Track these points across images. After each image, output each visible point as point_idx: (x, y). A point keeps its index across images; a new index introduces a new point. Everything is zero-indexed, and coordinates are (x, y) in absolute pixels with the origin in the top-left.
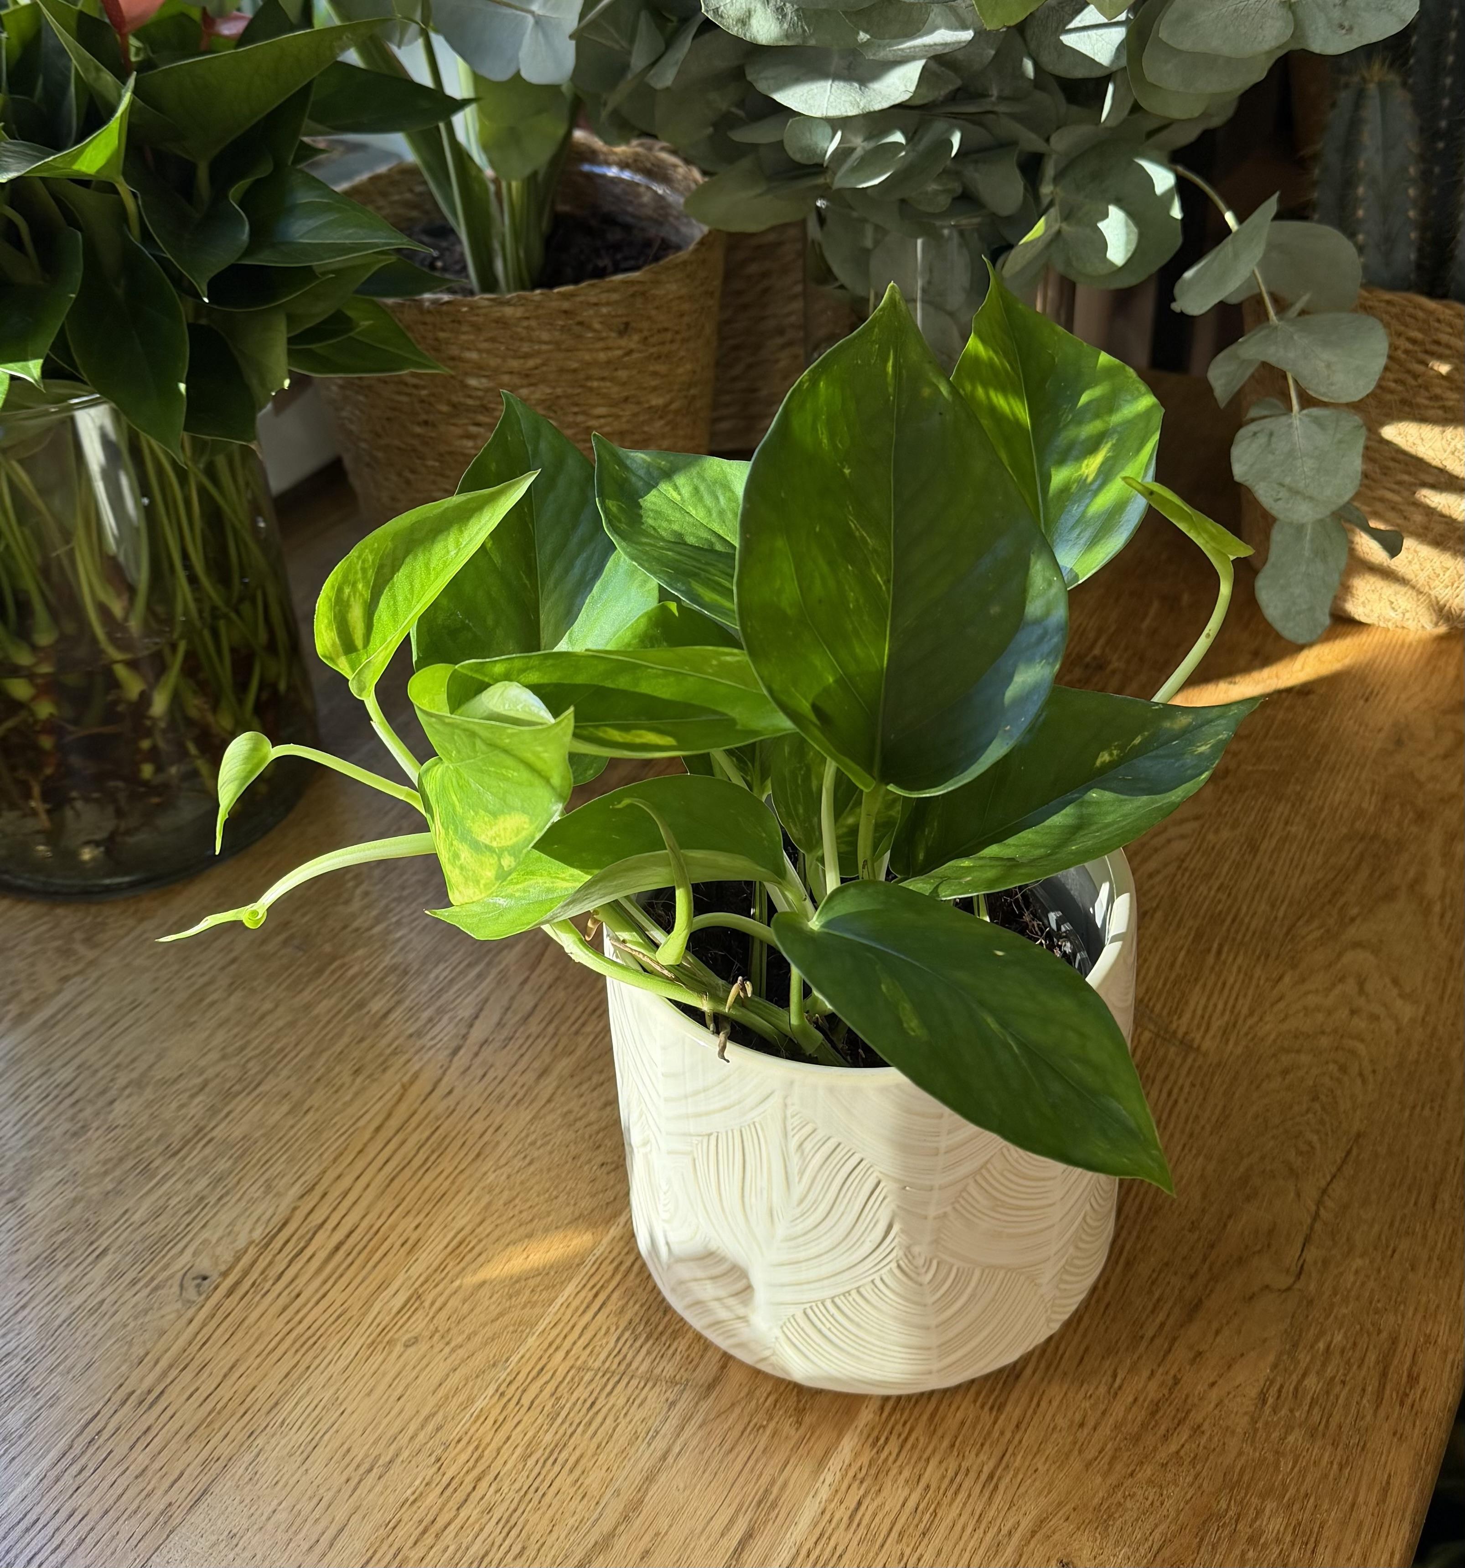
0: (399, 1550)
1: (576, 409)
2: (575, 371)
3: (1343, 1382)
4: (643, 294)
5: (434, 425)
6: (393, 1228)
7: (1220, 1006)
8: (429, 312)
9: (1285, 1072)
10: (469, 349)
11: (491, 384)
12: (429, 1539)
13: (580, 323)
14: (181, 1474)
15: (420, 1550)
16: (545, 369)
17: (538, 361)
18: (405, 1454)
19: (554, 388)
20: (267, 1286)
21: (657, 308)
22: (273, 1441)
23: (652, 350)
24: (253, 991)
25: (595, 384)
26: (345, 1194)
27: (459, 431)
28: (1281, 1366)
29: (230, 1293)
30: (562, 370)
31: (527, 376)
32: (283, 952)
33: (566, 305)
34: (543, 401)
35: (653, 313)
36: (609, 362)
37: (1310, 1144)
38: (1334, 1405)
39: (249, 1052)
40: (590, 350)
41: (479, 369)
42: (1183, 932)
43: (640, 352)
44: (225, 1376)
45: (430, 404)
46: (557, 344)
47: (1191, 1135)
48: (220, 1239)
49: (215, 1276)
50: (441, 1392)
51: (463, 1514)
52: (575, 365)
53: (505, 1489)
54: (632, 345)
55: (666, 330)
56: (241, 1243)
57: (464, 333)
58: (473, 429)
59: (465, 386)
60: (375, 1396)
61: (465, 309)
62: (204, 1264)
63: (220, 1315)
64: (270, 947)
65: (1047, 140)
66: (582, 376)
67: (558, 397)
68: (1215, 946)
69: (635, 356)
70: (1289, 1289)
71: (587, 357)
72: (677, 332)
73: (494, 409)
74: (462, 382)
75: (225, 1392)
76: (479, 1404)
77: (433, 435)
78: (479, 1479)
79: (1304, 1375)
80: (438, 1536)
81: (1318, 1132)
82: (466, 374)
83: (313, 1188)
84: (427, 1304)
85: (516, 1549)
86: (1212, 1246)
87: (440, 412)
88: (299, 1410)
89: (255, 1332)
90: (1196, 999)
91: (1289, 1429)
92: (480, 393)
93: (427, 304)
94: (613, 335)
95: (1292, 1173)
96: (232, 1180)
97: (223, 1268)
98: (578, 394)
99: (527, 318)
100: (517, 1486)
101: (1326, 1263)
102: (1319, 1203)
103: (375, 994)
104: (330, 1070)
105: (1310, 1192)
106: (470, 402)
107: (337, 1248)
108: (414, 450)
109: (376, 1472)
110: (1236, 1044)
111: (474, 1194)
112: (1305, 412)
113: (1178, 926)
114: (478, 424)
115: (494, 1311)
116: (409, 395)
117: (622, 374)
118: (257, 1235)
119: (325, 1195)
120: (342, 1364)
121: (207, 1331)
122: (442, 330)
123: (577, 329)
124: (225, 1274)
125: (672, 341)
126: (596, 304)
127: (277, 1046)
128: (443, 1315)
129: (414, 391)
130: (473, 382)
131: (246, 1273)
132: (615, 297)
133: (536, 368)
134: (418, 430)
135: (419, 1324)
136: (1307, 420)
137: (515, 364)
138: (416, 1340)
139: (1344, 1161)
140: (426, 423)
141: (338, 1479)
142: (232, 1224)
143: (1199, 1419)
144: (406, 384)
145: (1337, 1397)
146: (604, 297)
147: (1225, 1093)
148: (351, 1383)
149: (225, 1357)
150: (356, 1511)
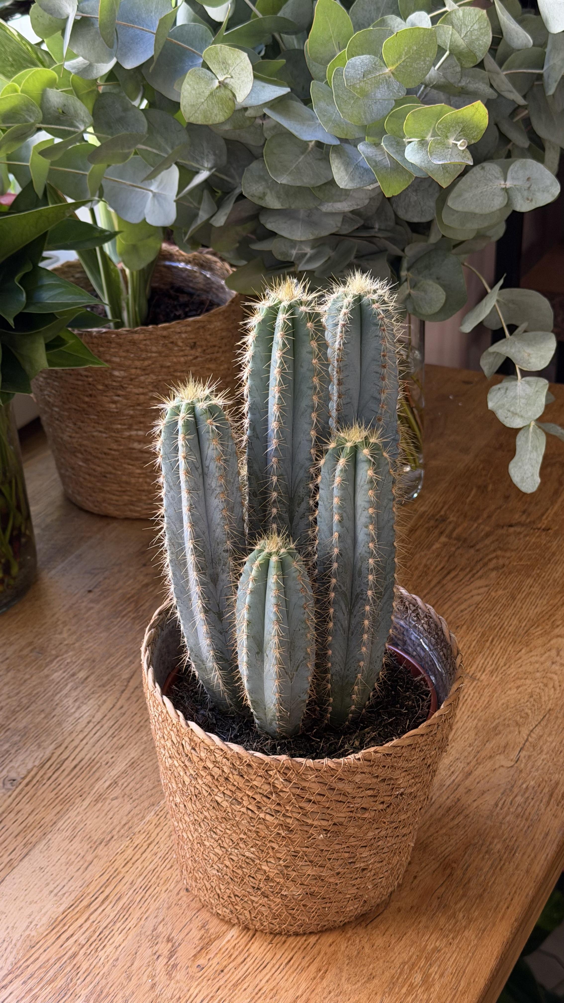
0: (117, 869)
2: (169, 367)
3: (533, 799)
4: (203, 327)
5: (95, 397)
6: (101, 758)
7: (490, 663)
8: (95, 337)
9: (518, 687)
10: (115, 356)
11: (126, 374)
12: (130, 865)
13: (172, 343)
14: (15, 849)
15: (126, 868)
16: (153, 366)
17: (150, 362)
18: (115, 837)
20: (44, 782)
21: (210, 335)
22: (55, 836)
23: (208, 356)
24: (19, 671)
25: (179, 374)
26: (76, 747)
27: (107, 399)
28: (506, 794)
29: (27, 785)
30: (162, 367)
31: (144, 370)
32: (31, 655)
33: (165, 333)
34: (152, 383)
35: (208, 337)
36: (186, 363)
37: (527, 714)
38: (528, 806)
39: (21, 695)
40: (176, 356)
41: (120, 366)
42: (475, 633)
43: (201, 357)
44: (29, 814)
45: (93, 385)
46: (160, 353)
47: (472, 712)
48: (20, 766)
49: (19, 779)
50: (130, 815)
51: (144, 856)
52: (169, 364)
53: (162, 846)
54: (198, 354)
55: (215, 346)
56: (30, 766)
57: (113, 348)
58: (116, 398)
59: (112, 375)
60: (99, 818)
61: (114, 336)
62: (13, 775)
63: (24, 793)
64: (25, 652)
65: (403, 250)
66: (172, 370)
68: (491, 639)
69: (199, 359)
70: (512, 767)
71: (175, 360)
72: (220, 347)
73: (126, 388)
74: (110, 373)
75: (30, 819)
76: (148, 818)
77: (94, 402)
78: (150, 844)
79: (516, 796)
80: (133, 864)
81: (531, 709)
82: (113, 369)
83: (60, 745)
84: (120, 785)
85: (169, 866)
86: (478, 752)
87: (98, 390)
88: (66, 824)
89: (41, 798)
90: (480, 661)
91: (507, 814)
92: (120, 379)
93: (94, 333)
94: (188, 348)
95: (517, 724)
96: (21, 744)
97: (23, 776)
99: (145, 340)
100: (167, 845)
101: (529, 757)
102: (529, 735)
103: (80, 670)
104: (61, 701)
105: (525, 732)
106: (114, 384)
107: (75, 767)
108: (84, 410)
109: (103, 844)
110: (496, 677)
111: (138, 745)
112: (524, 379)
113: (474, 631)
114: (119, 396)
115: (151, 786)
116: (83, 381)
118: (37, 763)
119: (66, 748)
120: (84, 807)
121: (18, 800)
122: (102, 346)
123: (170, 345)
124: (24, 778)
125: (218, 352)
126: (179, 333)
127: (35, 692)
128: (128, 788)
129: (86, 379)
130: (116, 373)
131: (33, 777)
132: (189, 329)
133: (149, 366)
134: (87, 399)
135: (117, 792)
136: (524, 382)
137: (138, 363)
138: (116, 798)
139: (542, 720)
140: (91, 395)
141: (86, 847)
142: (24, 760)
143: (467, 813)
144: (81, 376)
145: (529, 804)
146: (183, 329)
147: (489, 696)
148: (88, 814)
149: (28, 808)
150: (96, 857)
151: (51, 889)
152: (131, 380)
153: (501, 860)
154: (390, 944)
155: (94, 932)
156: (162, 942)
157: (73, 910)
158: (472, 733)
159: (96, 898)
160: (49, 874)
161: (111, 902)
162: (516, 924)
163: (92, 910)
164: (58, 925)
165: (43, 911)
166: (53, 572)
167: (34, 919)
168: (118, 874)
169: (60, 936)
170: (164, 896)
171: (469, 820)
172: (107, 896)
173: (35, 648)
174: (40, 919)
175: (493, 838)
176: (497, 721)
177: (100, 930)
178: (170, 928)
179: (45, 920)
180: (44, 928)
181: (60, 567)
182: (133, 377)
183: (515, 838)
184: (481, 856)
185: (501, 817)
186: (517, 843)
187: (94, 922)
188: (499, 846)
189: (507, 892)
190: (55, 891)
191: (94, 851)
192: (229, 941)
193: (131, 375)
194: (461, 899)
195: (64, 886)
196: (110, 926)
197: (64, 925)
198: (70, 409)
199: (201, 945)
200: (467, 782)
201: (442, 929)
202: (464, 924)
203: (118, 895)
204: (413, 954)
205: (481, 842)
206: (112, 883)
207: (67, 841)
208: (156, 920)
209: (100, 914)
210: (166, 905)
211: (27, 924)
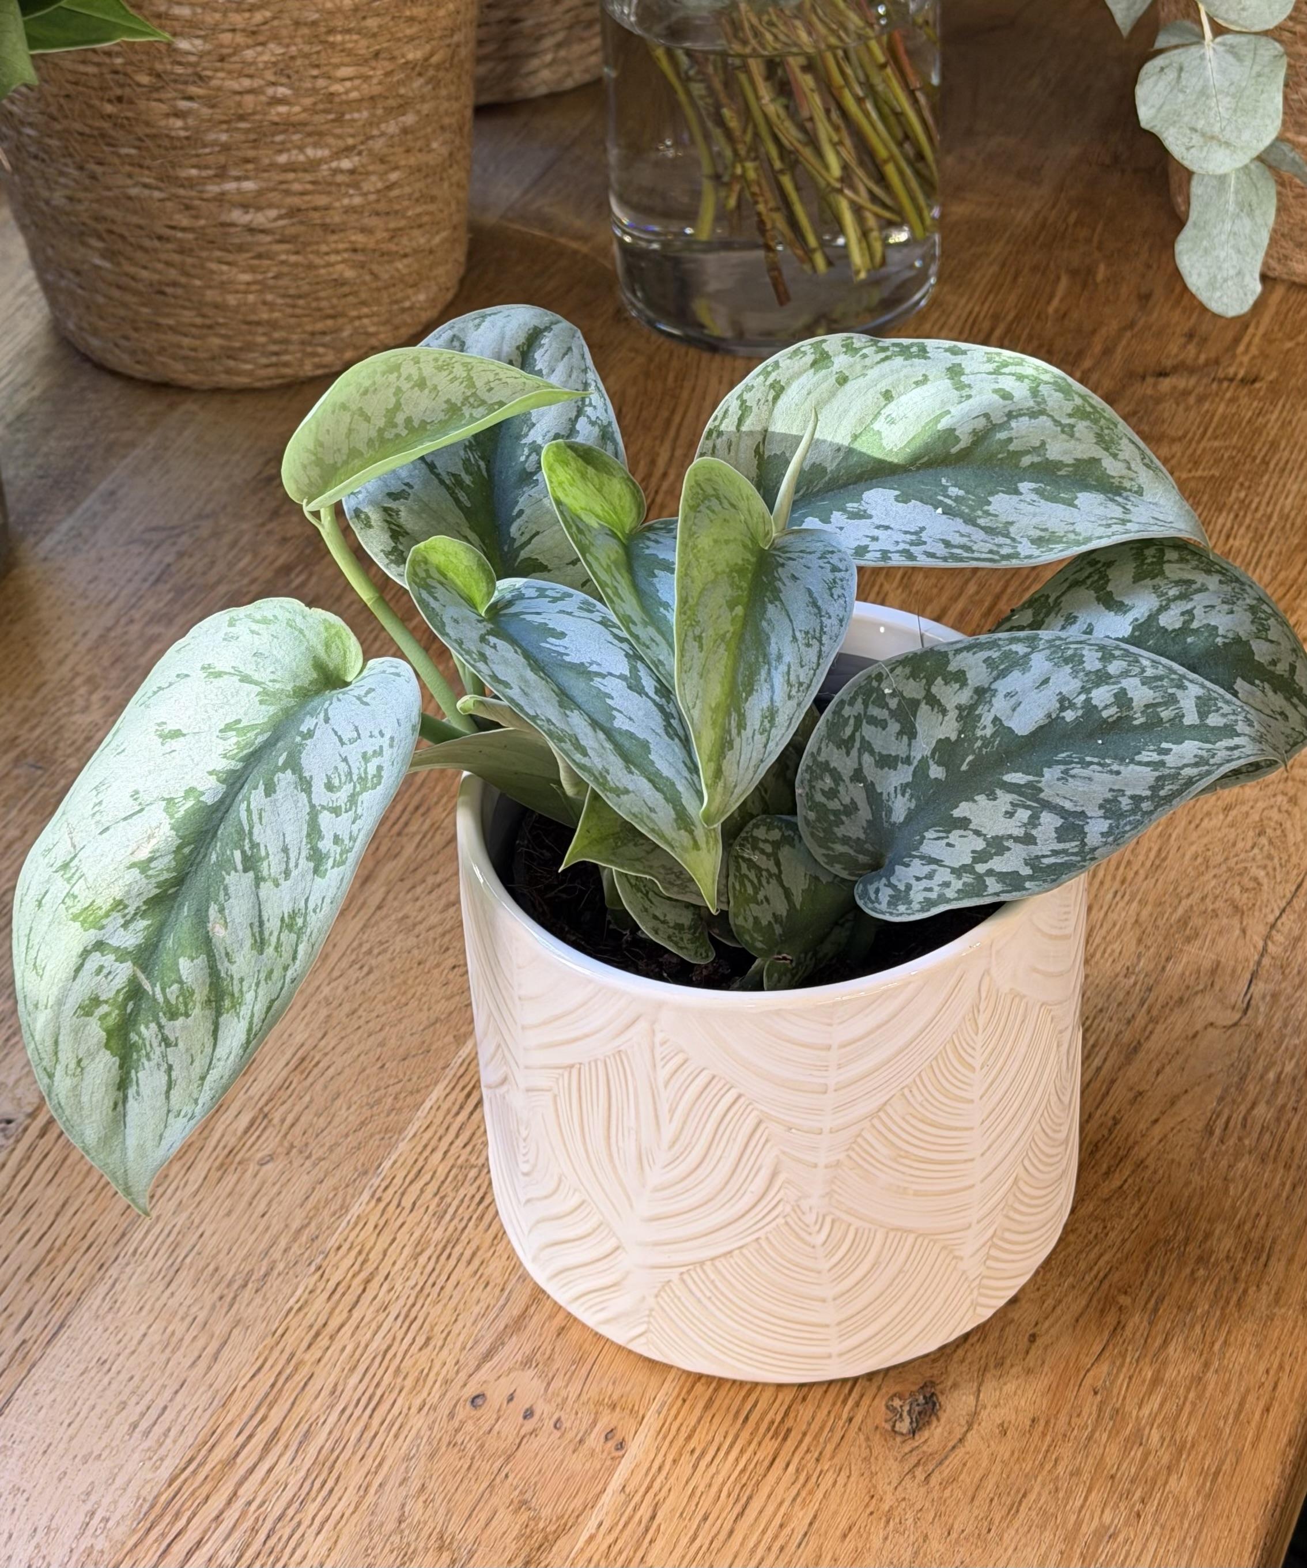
0: (292, 1355)
12: (323, 1341)
14: (30, 1313)
15: (316, 1352)
18: (281, 1266)
22: (129, 1270)
28: (1229, 1100)
29: (41, 1135)
37: (1257, 880)
44: (57, 1215)
48: (17, 1081)
49: (20, 1118)
50: (309, 1204)
51: (357, 1314)
53: (398, 1287)
60: (234, 1216)
63: (37, 1156)
75: (62, 1228)
76: (355, 1211)
78: (368, 1281)
80: (332, 1338)
81: (1265, 867)
84: (276, 1121)
85: (420, 1340)
86: (1150, 990)
88: (150, 1238)
95: (1236, 908)
97: (29, 1109)
100: (411, 1283)
101: (1275, 996)
102: (1267, 938)
105: (1257, 929)
109: (252, 1286)
111: (308, 1010)
115: (354, 1120)
120: (192, 1188)
121: (25, 1173)
124: (33, 1116)
128: (298, 1129)
135: (270, 1141)
138: (271, 1158)
141: (210, 1299)
148: (205, 1206)
149: (53, 1197)
150: (237, 1323)
151: (133, 1418)
154: (991, 1524)
155: (254, 1530)
156: (427, 1550)
157: (194, 1472)
159: (249, 1439)
160: (124, 1376)
161: (286, 1447)
163: (242, 1471)
164: (161, 1516)
165: (119, 1482)
166: (49, 542)
167: (98, 1503)
168: (296, 1369)
169: (169, 1545)
170: (417, 1422)
172: (277, 1431)
173: (24, 754)
174: (115, 1502)
177: (268, 1525)
178: (442, 1511)
179: (126, 1505)
180: (123, 1528)
181: (64, 527)
187: (249, 1503)
190: (144, 1425)
191: (231, 1306)
192: (593, 1535)
195: (165, 1408)
196: (291, 1512)
197: (177, 1516)
199: (524, 1553)
203: (304, 1427)
205: (1182, 1235)
206: (285, 1394)
207: (159, 1285)
208: (403, 1491)
209: (263, 1482)
210: (424, 1449)
211: (81, 1518)
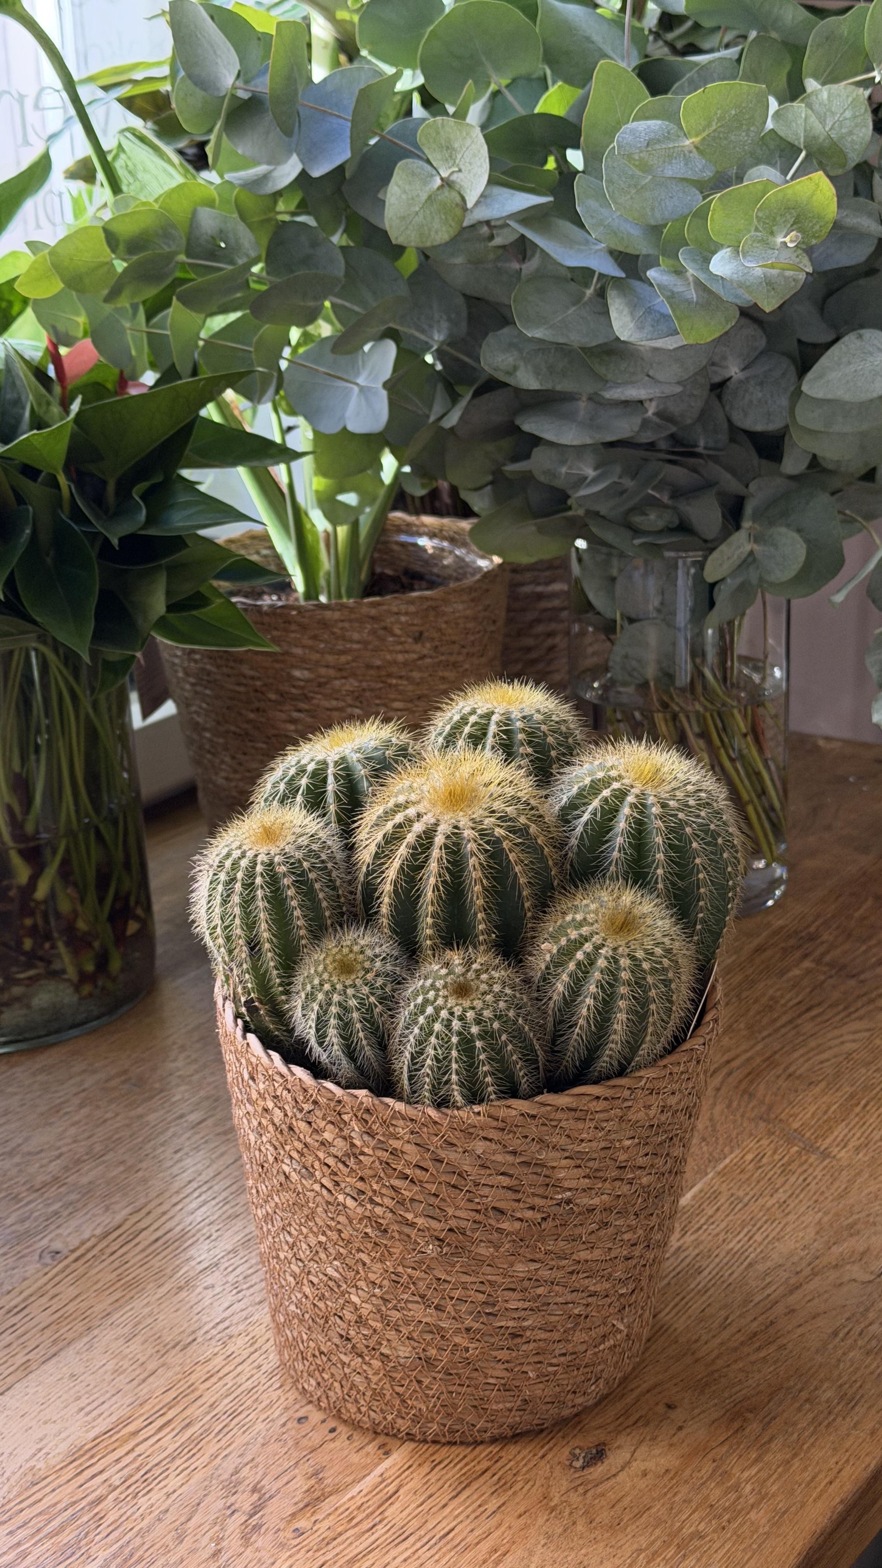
0: (191, 1385)
1: (378, 702)
2: (378, 667)
4: (435, 608)
5: (264, 711)
6: (199, 1230)
7: (858, 1135)
8: (266, 614)
10: (296, 646)
11: (312, 676)
12: (213, 1380)
13: (385, 628)
14: (37, 1347)
15: (207, 1384)
16: (354, 664)
17: (349, 658)
18: (200, 1340)
19: (361, 681)
20: (104, 1257)
21: (446, 622)
22: (105, 1332)
23: (443, 658)
24: (98, 1107)
25: (394, 681)
26: (164, 1213)
27: (283, 716)
28: (854, 1319)
29: (76, 1260)
30: (369, 667)
31: (340, 670)
32: (121, 1087)
33: (373, 612)
34: (353, 692)
35: (444, 626)
36: (405, 664)
39: (94, 1139)
40: (391, 652)
41: (303, 662)
42: (839, 1094)
43: (431, 657)
44: (71, 1301)
45: (262, 693)
46: (365, 643)
47: (816, 1201)
48: (70, 1234)
49: (65, 1252)
50: (229, 1311)
51: (240, 1369)
52: (378, 663)
54: (425, 652)
55: (454, 642)
56: (86, 1235)
57: (293, 632)
58: (295, 715)
59: (291, 677)
60: (181, 1313)
61: (294, 613)
62: (57, 1245)
63: (68, 1271)
64: (113, 1083)
65: (747, 486)
66: (383, 673)
67: (364, 690)
68: (863, 1102)
69: (428, 661)
70: (870, 1282)
71: (388, 657)
72: (463, 647)
73: (313, 698)
74: (288, 673)
75: (71, 1307)
76: (257, 1318)
77: (263, 720)
78: (254, 1354)
79: (870, 1324)
80: (220, 1379)
82: (293, 667)
83: (140, 1210)
84: (222, 1268)
86: (817, 1258)
87: (270, 700)
88: (125, 1317)
89: (95, 1279)
90: (840, 1131)
91: (851, 1348)
92: (302, 684)
93: (265, 608)
94: (410, 640)
96: (79, 1205)
97: (72, 1248)
98: (380, 689)
99: (342, 621)
103: (192, 1111)
104: (155, 1150)
106: (294, 691)
107: (157, 1240)
108: (247, 734)
109: (179, 1348)
110: (865, 1155)
113: (837, 1090)
114: (299, 711)
116: (245, 685)
117: (416, 675)
118: (98, 1232)
119: (149, 1213)
120: (158, 1296)
121: (58, 1279)
122: (276, 629)
123: (381, 632)
124: (73, 1251)
125: (459, 653)
126: (397, 614)
127: (117, 1136)
128: (234, 1274)
129: (251, 682)
130: (297, 673)
131: (88, 1251)
132: (412, 609)
133: (348, 663)
134: (252, 716)
135: (215, 1278)
137: (330, 659)
138: (212, 1287)
140: (258, 710)
141: (150, 1351)
142: (80, 1226)
143: (785, 1341)
144: (245, 676)
146: (403, 608)
147: (849, 1181)
148: (162, 1307)
149: (72, 1292)
150: (163, 1365)
151: (83, 1405)
152: (320, 685)
153: (830, 1413)
154: (622, 1520)
155: (138, 1469)
156: (244, 1492)
157: (111, 1436)
158: (811, 1232)
159: (151, 1423)
160: (84, 1384)
161: (173, 1430)
162: (840, 1508)
163: (141, 1439)
164: (82, 1456)
165: (63, 1435)
167: (46, 1445)
168: (193, 1391)
169: (83, 1471)
170: (260, 1426)
171: (785, 1352)
172: (170, 1421)
173: (130, 1079)
174: (56, 1445)
175: (822, 1381)
176: (855, 1217)
177: (147, 1468)
178: (260, 1473)
179: (63, 1447)
180: (58, 1459)
182: (323, 680)
183: (858, 1384)
184: (797, 1405)
185: (840, 1352)
186: (861, 1392)
187: (140, 1455)
188: (829, 1394)
189: (834, 1460)
190: (88, 1409)
191: (163, 1356)
192: (353, 1498)
193: (319, 676)
194: (751, 1466)
195: (103, 1403)
196: (165, 1462)
197: (92, 1457)
198: (227, 732)
199: (306, 1501)
200: (792, 1299)
201: (712, 1506)
202: (751, 1501)
203: (186, 1422)
204: (658, 1537)
205: (799, 1386)
206: (181, 1403)
207: (122, 1341)
208: (239, 1460)
209: (152, 1445)
210: (260, 1440)
211: (33, 1451)
